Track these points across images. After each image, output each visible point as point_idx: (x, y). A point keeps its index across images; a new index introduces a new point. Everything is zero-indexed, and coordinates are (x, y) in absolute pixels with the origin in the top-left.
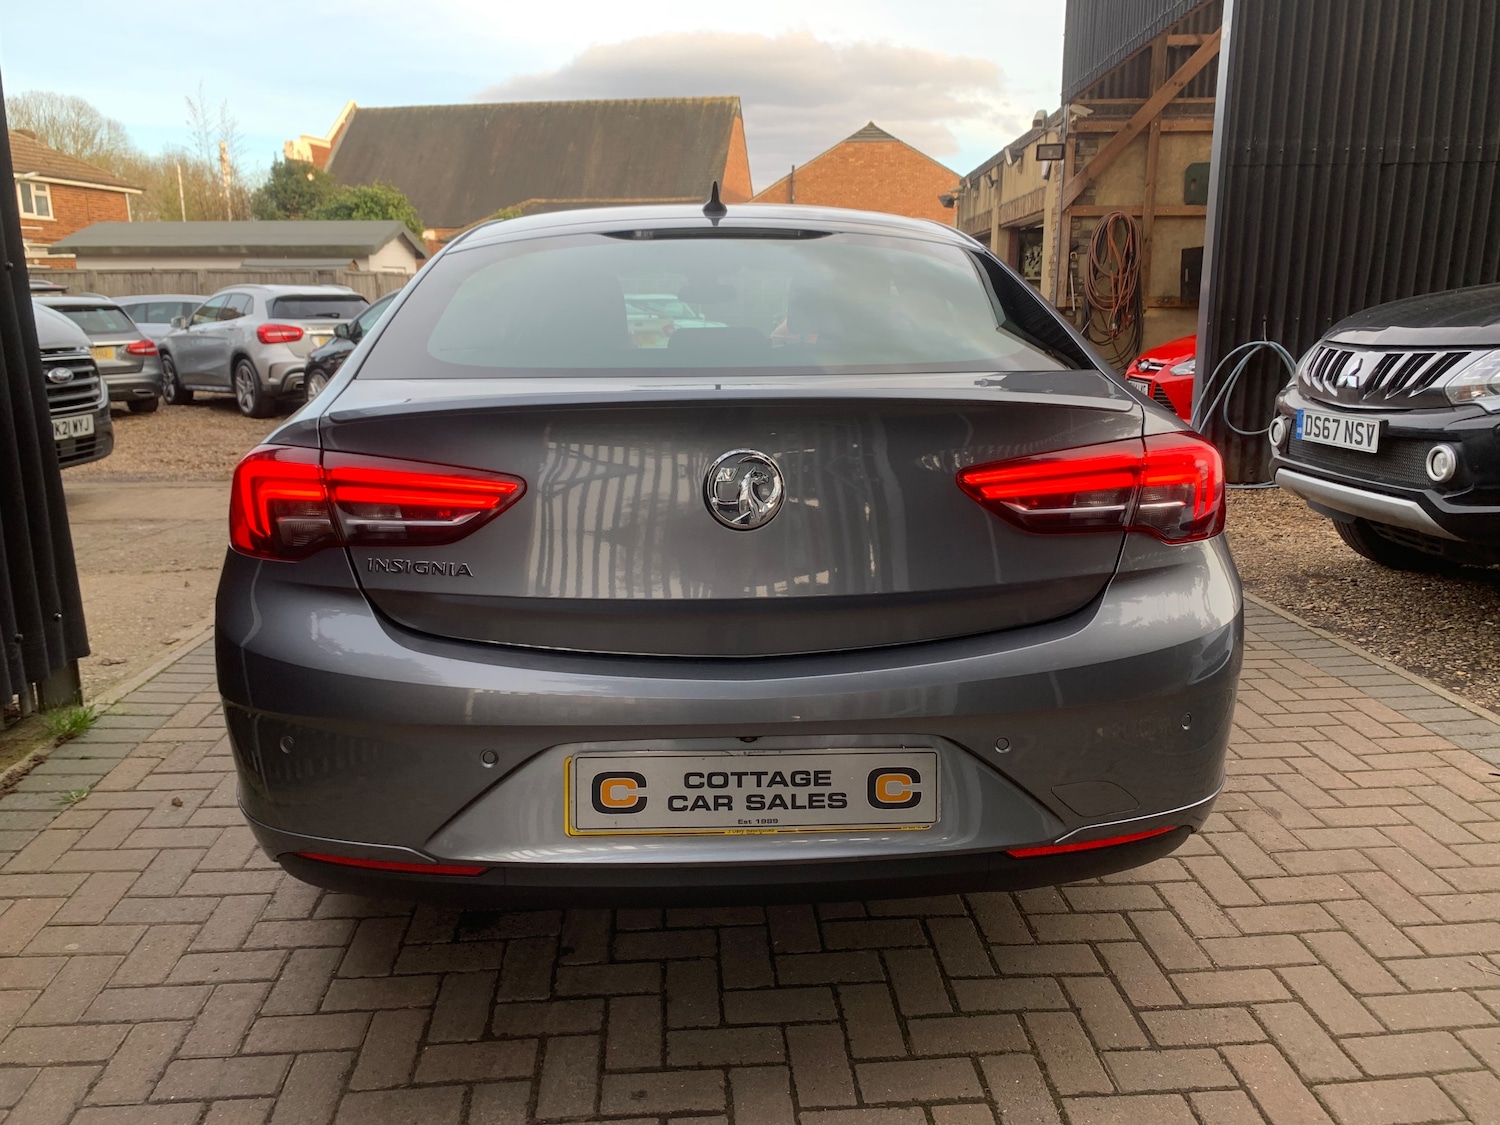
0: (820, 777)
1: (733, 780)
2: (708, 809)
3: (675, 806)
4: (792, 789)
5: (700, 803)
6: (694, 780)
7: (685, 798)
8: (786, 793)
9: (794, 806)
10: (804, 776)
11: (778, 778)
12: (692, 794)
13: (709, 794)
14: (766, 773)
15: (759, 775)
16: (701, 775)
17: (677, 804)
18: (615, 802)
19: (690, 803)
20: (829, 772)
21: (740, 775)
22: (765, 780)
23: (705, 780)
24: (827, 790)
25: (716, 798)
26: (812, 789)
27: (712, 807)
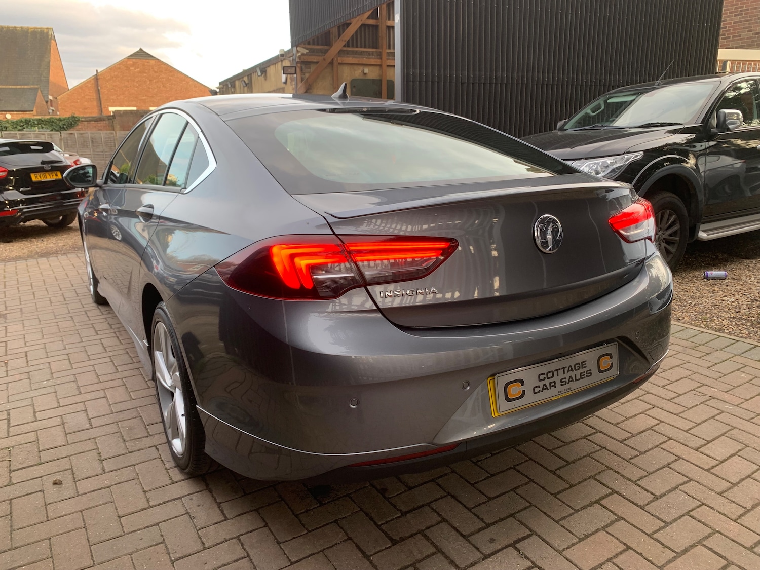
0: (583, 364)
1: (555, 373)
2: (548, 389)
3: (536, 391)
4: (575, 372)
5: (545, 388)
6: (542, 377)
7: (539, 387)
8: (572, 374)
9: (576, 380)
10: (578, 365)
11: (570, 369)
12: (541, 384)
13: (547, 382)
14: (566, 367)
15: (564, 369)
16: (544, 374)
17: (537, 390)
18: (513, 395)
19: (541, 389)
20: (586, 361)
21: (557, 370)
22: (566, 370)
23: (545, 376)
24: (585, 370)
25: (550, 383)
26: (581, 370)
27: (549, 388)
